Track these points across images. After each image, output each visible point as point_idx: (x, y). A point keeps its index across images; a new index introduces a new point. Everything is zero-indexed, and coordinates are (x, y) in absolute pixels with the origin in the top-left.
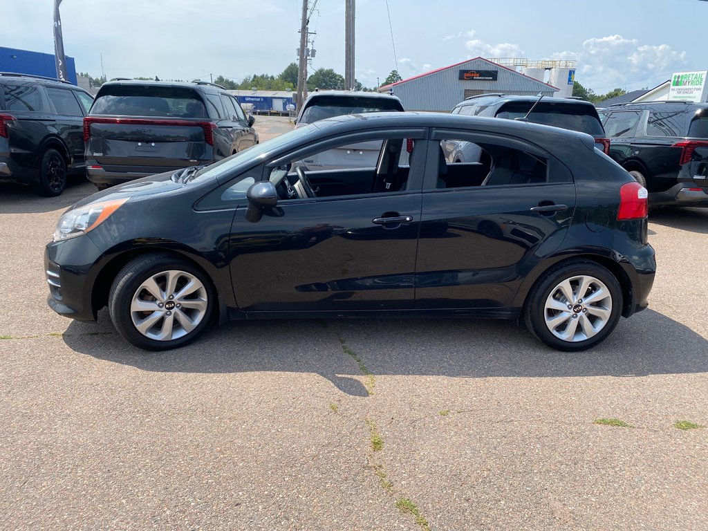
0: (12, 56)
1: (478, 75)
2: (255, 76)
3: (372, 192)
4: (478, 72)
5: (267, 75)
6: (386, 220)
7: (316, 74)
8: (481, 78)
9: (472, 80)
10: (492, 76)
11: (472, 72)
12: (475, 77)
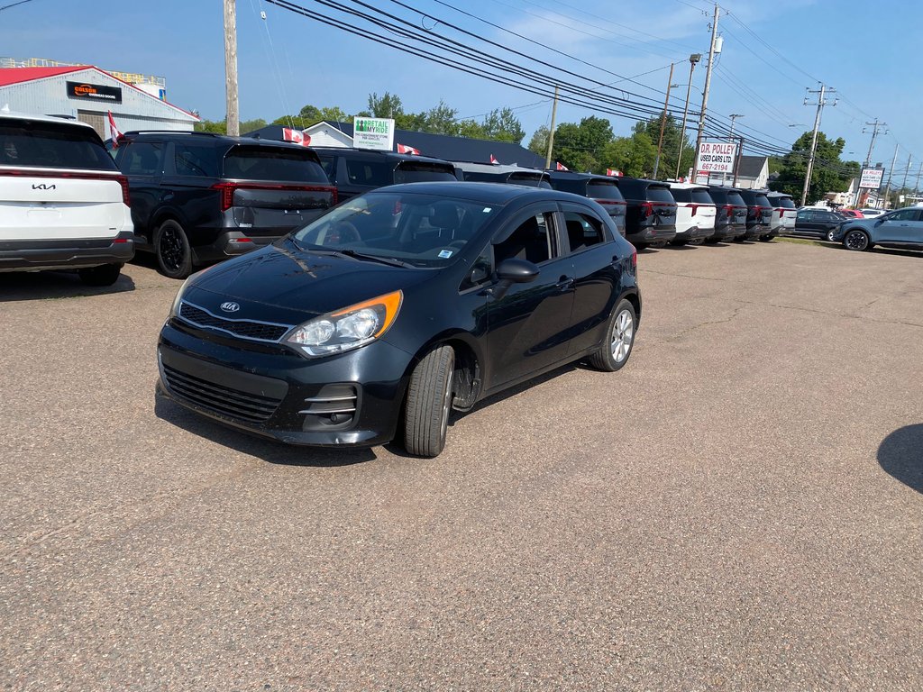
4: (94, 87)
6: (562, 283)
8: (99, 95)
9: (87, 97)
10: (115, 94)
11: (86, 86)
12: (90, 94)
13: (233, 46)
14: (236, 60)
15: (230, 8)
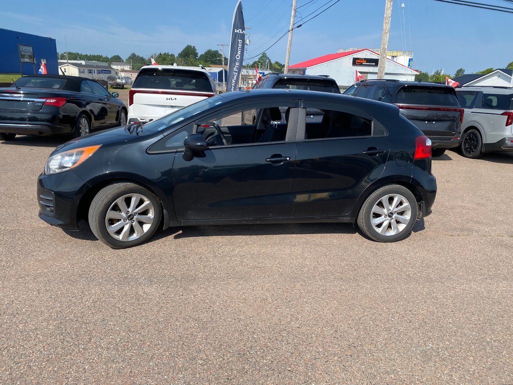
0: (18, 38)
1: (365, 61)
2: (161, 54)
3: (253, 142)
4: (365, 59)
5: (168, 53)
6: (273, 159)
7: (206, 53)
8: (367, 64)
9: (361, 64)
10: (375, 62)
11: (361, 59)
12: (363, 63)
13: (387, 26)
14: (388, 35)
15: (388, 4)
